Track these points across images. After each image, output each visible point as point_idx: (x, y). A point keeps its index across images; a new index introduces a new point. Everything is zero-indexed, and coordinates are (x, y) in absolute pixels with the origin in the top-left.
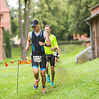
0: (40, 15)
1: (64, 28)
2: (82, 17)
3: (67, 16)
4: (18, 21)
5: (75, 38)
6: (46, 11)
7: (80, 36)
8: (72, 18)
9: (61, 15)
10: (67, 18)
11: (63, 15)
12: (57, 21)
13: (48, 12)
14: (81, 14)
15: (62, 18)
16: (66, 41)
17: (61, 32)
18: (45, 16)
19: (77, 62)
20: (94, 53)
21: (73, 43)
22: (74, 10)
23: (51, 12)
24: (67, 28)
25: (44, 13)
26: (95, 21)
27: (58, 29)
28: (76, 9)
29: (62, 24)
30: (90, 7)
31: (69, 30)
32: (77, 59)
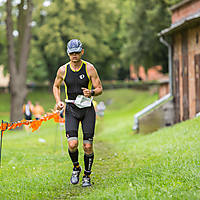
0: (57, 21)
1: (110, 53)
2: (152, 28)
3: (118, 24)
4: (5, 33)
5: (133, 75)
6: (70, 12)
7: (146, 72)
8: (127, 30)
9: (103, 21)
10: (118, 29)
11: (108, 22)
12: (95, 36)
13: (75, 13)
14: (149, 20)
15: (107, 30)
16: (115, 82)
17: (102, 59)
18: (66, 23)
19: (138, 129)
20: (176, 109)
21: (130, 87)
22: (133, 10)
23: (80, 16)
24: (117, 51)
25: (64, 15)
26: (180, 36)
27: (96, 53)
28: (137, 9)
29: (105, 43)
30: (170, 6)
31: (122, 56)
32: (138, 124)
